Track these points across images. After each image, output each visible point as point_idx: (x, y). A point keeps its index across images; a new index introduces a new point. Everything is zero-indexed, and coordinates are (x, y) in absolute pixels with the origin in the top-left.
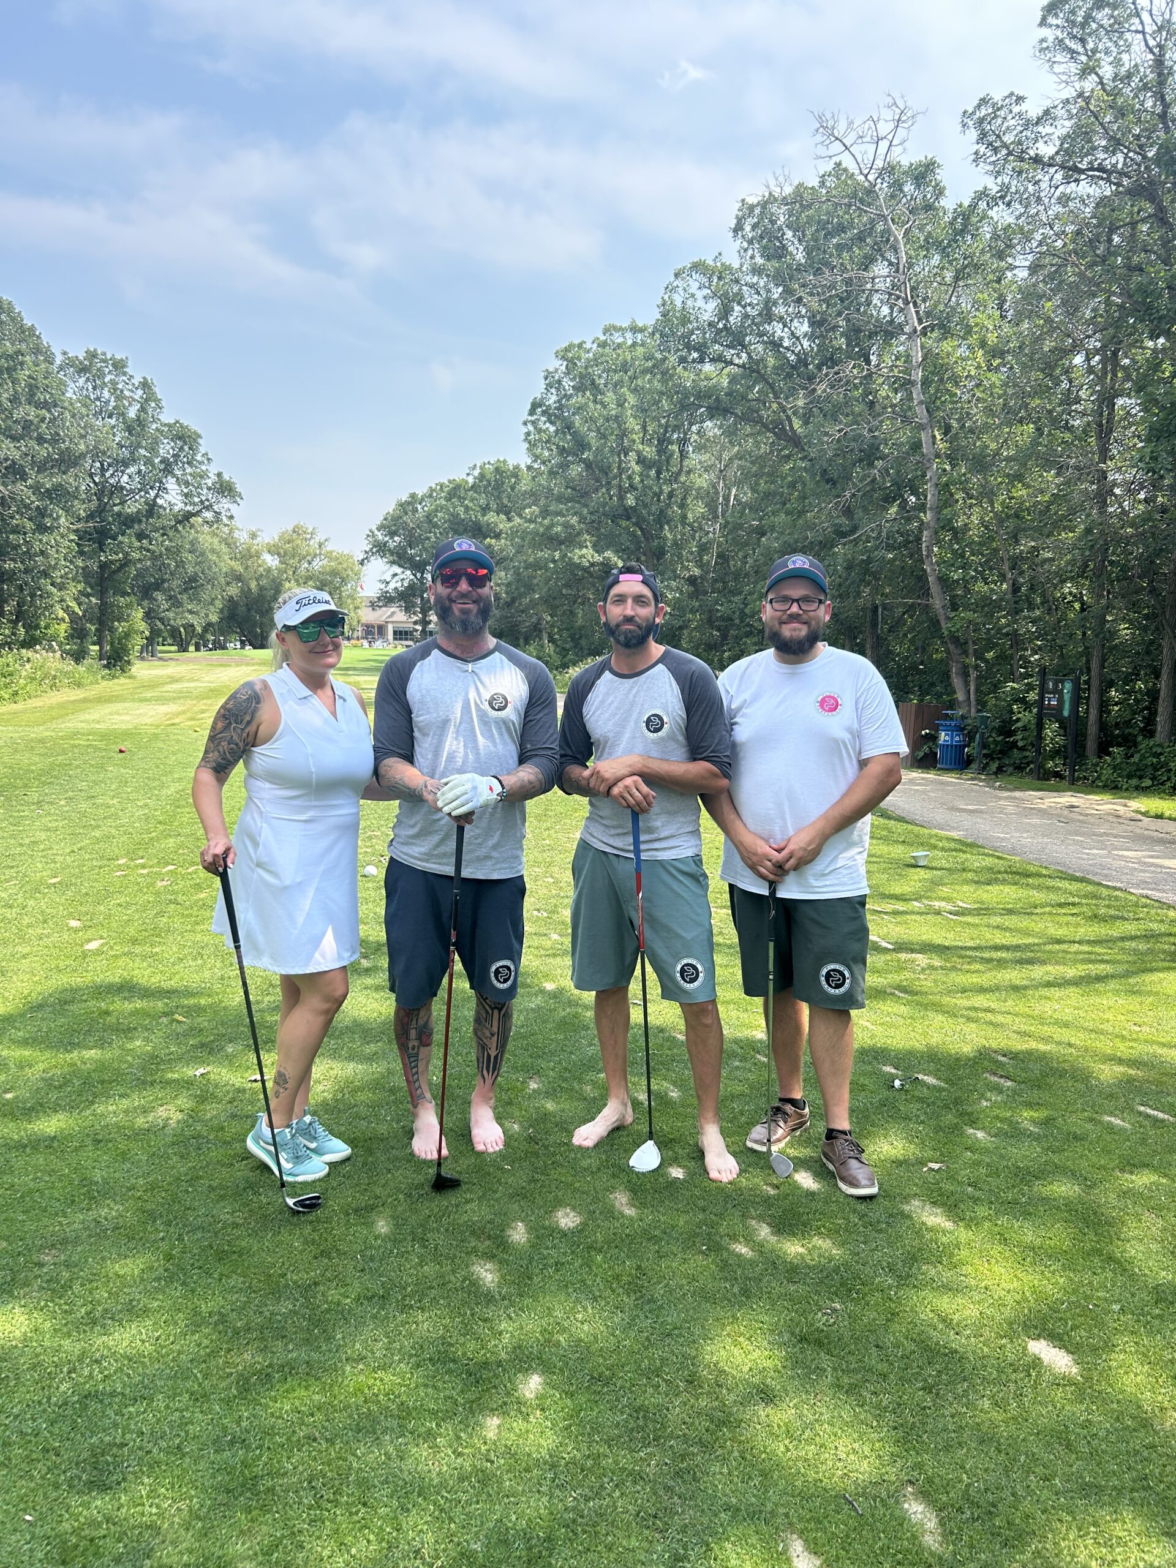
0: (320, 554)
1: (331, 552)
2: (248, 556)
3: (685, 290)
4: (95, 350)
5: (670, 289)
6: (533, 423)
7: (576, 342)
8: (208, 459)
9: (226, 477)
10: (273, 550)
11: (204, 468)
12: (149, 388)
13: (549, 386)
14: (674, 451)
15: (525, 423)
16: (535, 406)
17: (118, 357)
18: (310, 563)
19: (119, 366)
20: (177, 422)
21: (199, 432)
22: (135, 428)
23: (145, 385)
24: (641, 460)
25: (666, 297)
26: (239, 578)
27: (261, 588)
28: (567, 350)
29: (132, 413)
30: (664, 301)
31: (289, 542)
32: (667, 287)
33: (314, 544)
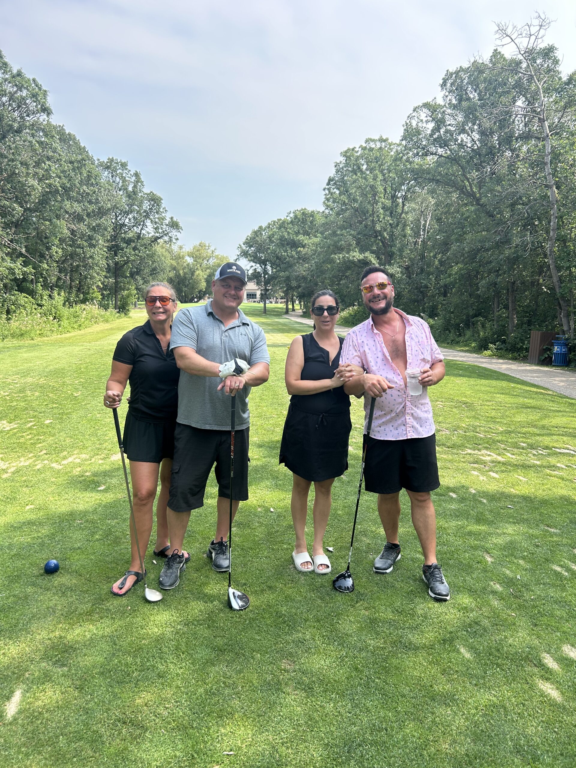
0: (213, 256)
1: (218, 256)
2: (179, 258)
3: (418, 117)
4: (113, 158)
6: (328, 189)
7: (351, 147)
8: (166, 211)
9: (175, 219)
10: (191, 255)
11: (163, 215)
13: (337, 170)
14: (399, 202)
15: (324, 189)
16: (330, 180)
17: (123, 161)
18: (208, 261)
19: (124, 165)
20: (151, 192)
21: (161, 197)
22: (132, 196)
23: (137, 175)
24: (384, 207)
25: (408, 122)
26: (174, 269)
27: (185, 274)
29: (130, 189)
30: (407, 124)
31: (198, 251)
32: (409, 117)
33: (210, 251)
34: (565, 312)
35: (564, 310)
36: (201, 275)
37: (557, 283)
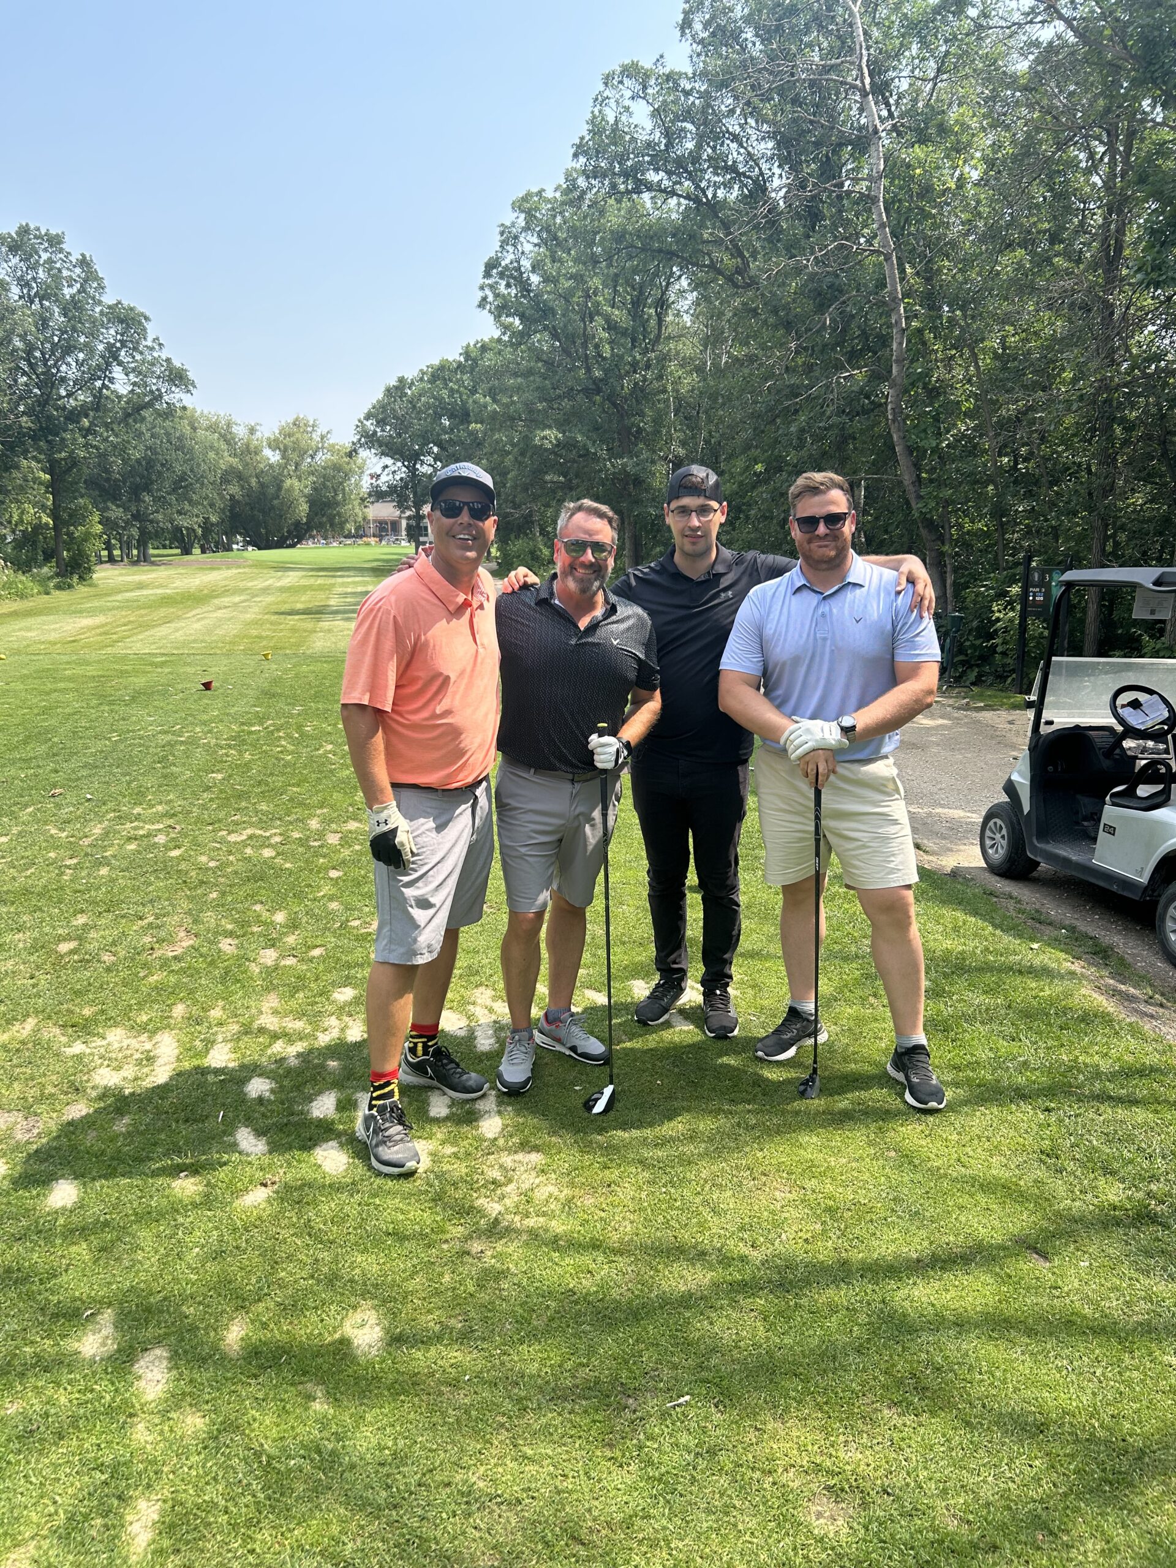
0: (323, 448)
1: (333, 446)
2: (249, 451)
3: (617, 102)
4: (27, 225)
5: (600, 100)
6: (491, 287)
7: (535, 190)
8: (160, 345)
9: (177, 363)
10: (274, 445)
11: (156, 354)
12: (88, 265)
13: (504, 244)
14: (650, 316)
15: (482, 288)
16: (490, 266)
17: (53, 232)
18: (313, 458)
19: (55, 241)
20: (119, 303)
21: (148, 314)
22: (73, 308)
23: (84, 262)
24: (611, 326)
25: (597, 113)
26: (240, 477)
27: (262, 485)
28: (526, 198)
29: (68, 292)
30: (594, 117)
31: (290, 435)
32: (597, 99)
33: (316, 437)
34: (934, 554)
35: (931, 550)
36: (298, 488)
37: (911, 487)
